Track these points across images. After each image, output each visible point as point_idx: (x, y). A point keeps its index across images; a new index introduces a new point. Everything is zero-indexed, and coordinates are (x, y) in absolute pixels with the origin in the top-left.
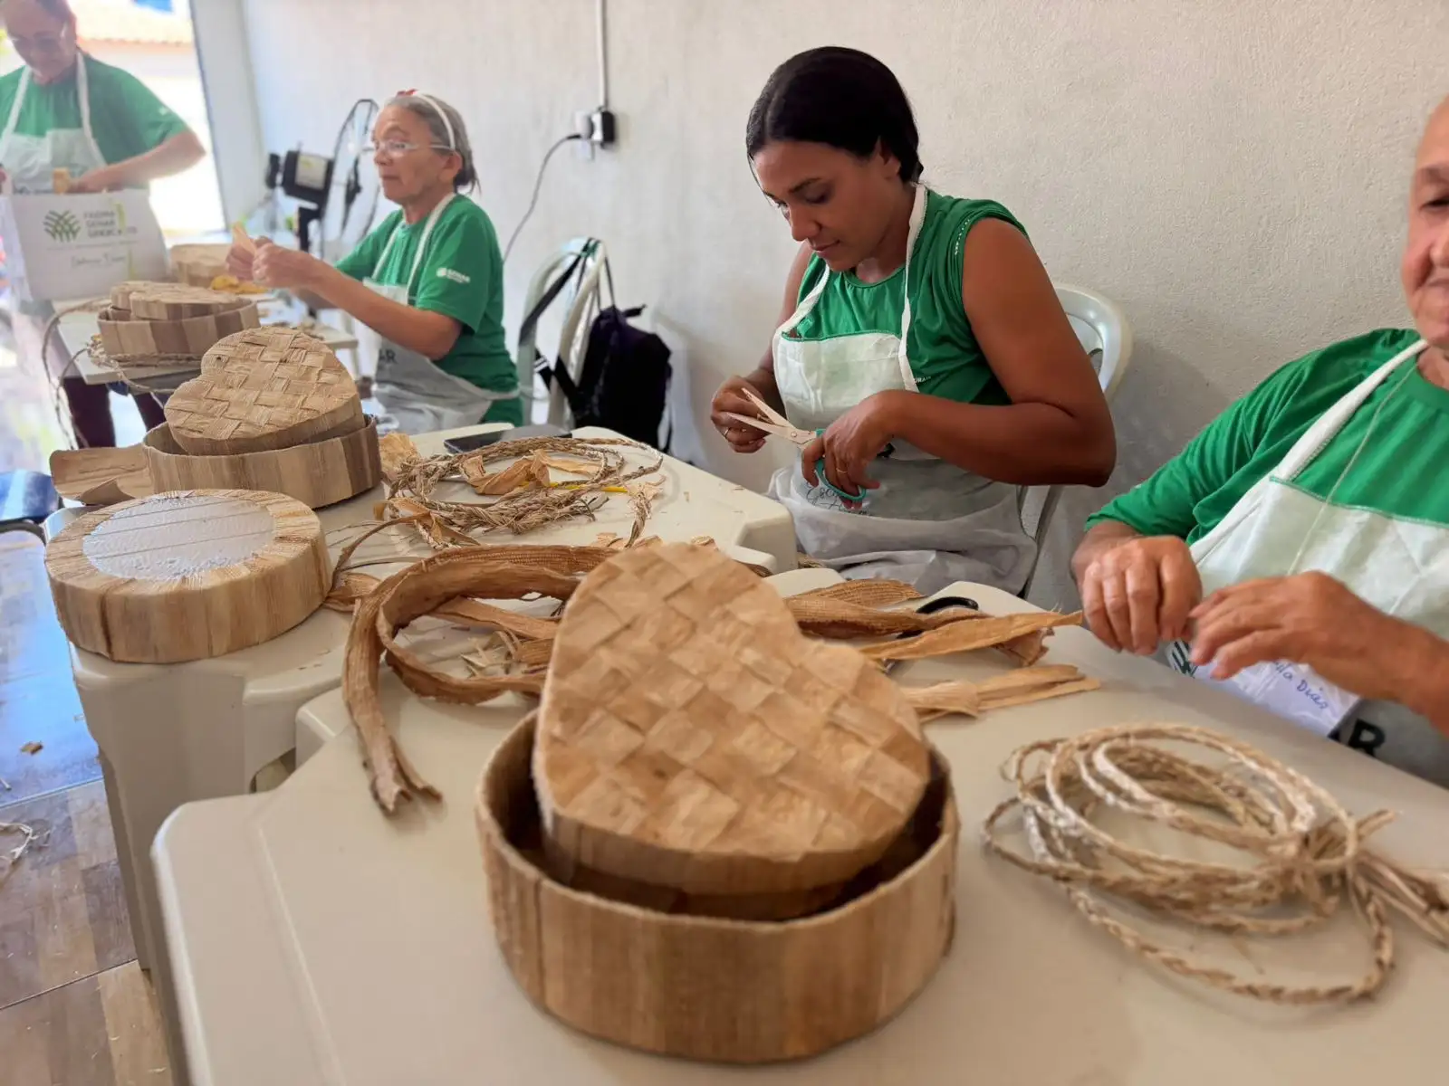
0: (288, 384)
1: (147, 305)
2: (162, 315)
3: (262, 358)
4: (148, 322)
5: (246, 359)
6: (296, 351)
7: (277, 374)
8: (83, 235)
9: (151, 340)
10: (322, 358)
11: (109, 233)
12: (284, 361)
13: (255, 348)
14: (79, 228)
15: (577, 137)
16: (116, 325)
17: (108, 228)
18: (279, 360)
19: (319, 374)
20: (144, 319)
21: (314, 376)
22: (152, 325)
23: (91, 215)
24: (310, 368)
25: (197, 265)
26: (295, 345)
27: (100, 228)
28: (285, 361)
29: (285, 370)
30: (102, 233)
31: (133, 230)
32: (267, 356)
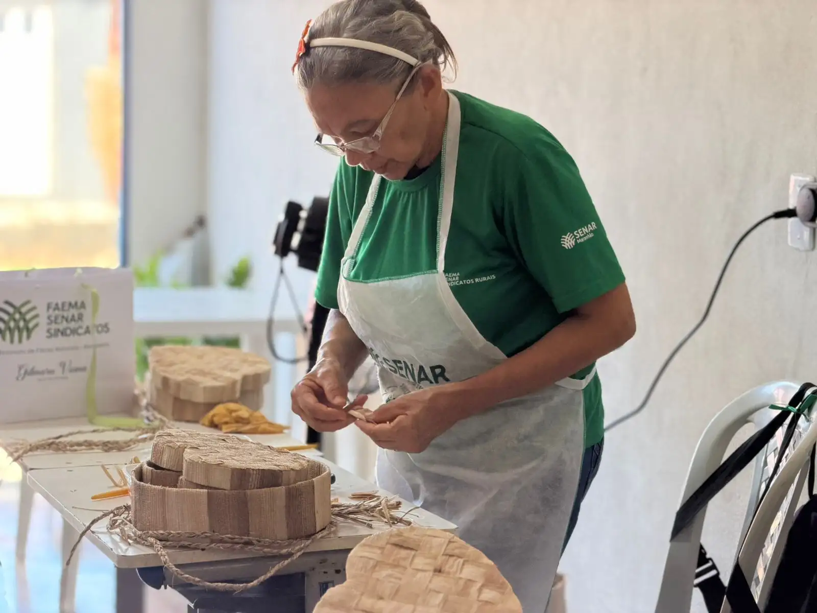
0: (445, 601)
1: (208, 467)
2: (223, 482)
3: (414, 566)
4: (205, 491)
5: (395, 565)
6: (452, 560)
7: (432, 586)
8: (39, 334)
9: (205, 517)
10: (482, 570)
11: (74, 332)
12: (438, 571)
13: (403, 553)
14: (36, 325)
15: (791, 213)
16: (163, 492)
17: (73, 325)
18: (432, 568)
19: (480, 591)
20: (202, 487)
21: (474, 590)
22: (210, 496)
23: (57, 308)
24: (469, 582)
25: (191, 383)
26: (449, 552)
27: (63, 325)
28: (440, 571)
29: (438, 582)
30: (63, 333)
31: (105, 328)
32: (419, 562)
